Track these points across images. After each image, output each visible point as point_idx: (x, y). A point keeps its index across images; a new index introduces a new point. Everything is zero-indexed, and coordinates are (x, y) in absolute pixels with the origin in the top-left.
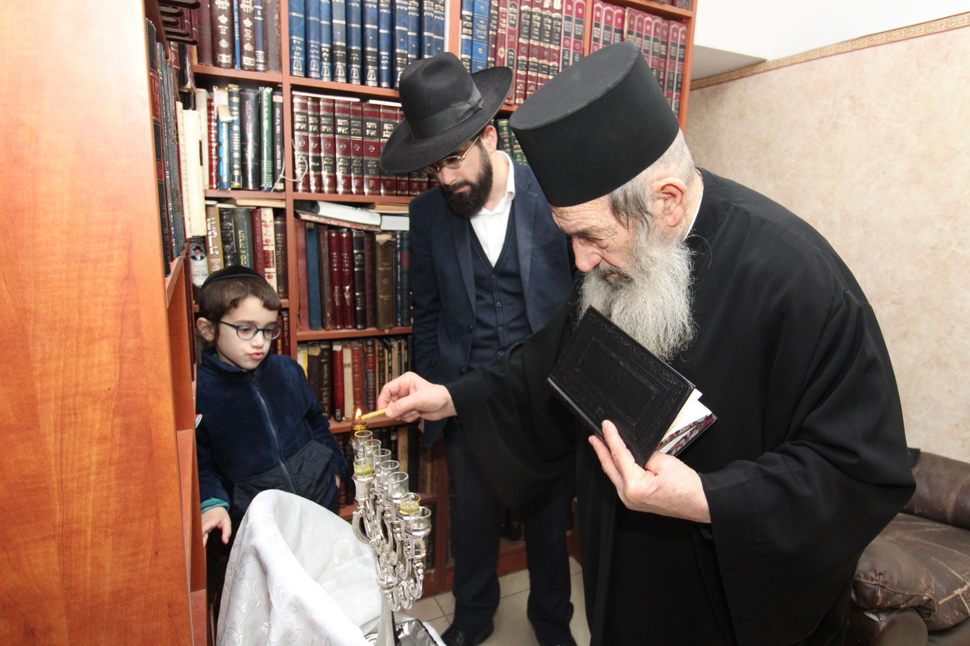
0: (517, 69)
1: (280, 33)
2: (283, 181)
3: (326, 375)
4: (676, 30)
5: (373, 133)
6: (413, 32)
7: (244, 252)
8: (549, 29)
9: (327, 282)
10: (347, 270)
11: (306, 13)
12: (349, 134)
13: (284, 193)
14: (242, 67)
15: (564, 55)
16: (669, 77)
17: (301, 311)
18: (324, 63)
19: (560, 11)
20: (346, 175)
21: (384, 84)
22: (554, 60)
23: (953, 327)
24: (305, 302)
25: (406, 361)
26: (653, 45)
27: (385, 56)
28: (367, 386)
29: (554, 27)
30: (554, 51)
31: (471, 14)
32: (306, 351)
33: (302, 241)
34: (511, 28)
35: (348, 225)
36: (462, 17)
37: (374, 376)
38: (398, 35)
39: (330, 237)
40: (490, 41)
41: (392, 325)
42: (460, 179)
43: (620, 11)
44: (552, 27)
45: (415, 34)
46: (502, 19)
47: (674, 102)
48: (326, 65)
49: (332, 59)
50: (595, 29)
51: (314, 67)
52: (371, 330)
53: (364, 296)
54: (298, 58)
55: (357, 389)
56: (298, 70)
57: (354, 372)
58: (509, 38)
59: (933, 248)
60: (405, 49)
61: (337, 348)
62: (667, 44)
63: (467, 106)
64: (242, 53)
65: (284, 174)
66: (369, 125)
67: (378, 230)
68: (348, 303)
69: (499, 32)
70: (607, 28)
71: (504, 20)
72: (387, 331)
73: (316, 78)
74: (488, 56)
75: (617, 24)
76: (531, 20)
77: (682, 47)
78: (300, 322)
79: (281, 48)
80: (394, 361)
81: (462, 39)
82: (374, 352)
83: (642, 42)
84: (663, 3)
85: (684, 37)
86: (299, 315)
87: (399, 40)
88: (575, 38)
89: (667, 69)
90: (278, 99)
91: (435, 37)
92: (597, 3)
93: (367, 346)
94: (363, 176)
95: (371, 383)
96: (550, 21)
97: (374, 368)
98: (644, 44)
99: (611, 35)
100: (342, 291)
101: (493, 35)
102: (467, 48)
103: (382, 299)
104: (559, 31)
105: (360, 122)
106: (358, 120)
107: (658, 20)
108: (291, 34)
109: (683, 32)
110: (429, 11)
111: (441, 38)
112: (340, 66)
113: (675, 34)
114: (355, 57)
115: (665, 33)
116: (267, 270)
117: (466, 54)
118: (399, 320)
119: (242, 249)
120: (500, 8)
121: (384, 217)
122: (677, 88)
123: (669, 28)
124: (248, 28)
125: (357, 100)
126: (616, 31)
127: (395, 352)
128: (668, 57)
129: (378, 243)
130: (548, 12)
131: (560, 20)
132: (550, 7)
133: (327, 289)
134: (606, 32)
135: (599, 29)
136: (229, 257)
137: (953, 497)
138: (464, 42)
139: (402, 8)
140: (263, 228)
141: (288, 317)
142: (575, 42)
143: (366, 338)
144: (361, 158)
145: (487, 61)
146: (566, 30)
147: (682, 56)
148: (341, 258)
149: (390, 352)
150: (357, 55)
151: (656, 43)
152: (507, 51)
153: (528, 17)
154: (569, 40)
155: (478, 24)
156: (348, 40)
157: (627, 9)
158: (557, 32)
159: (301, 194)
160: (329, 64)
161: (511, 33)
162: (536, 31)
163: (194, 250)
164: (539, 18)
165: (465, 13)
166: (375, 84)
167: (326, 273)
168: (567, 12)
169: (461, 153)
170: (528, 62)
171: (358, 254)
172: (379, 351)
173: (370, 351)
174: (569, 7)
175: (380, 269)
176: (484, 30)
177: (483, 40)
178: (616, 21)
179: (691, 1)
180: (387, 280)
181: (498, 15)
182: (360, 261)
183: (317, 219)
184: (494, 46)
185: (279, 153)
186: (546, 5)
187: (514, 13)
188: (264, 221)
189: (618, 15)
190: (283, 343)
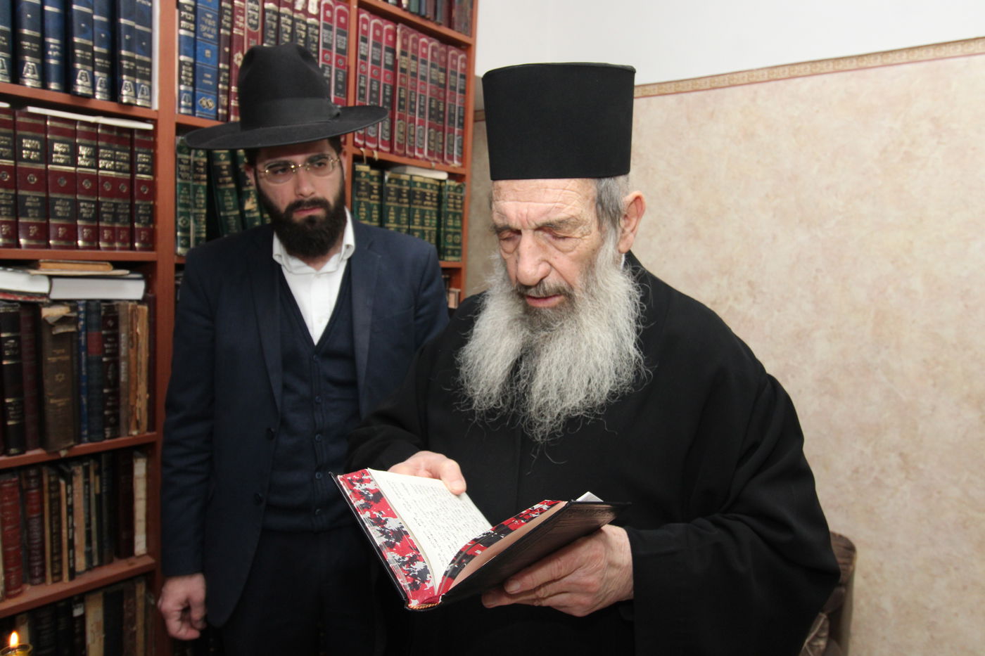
4: (454, 57)
5: (34, 156)
6: (100, 14)
8: (303, 36)
16: (450, 111)
19: (317, 17)
21: (54, 86)
25: (98, 491)
26: (431, 71)
27: (54, 44)
28: (29, 539)
29: (310, 36)
31: (192, 3)
34: (252, 29)
36: (179, 5)
37: (42, 524)
38: (76, 18)
40: (222, 43)
41: (72, 443)
43: (390, 26)
44: (307, 35)
45: (104, 19)
46: (238, 16)
47: (456, 138)
50: (361, 44)
52: (35, 453)
53: (21, 403)
55: (10, 549)
58: (248, 41)
60: (88, 39)
62: (445, 71)
66: (27, 144)
67: (44, 300)
69: (234, 32)
70: (375, 45)
71: (241, 18)
72: (63, 453)
74: (219, 62)
75: (388, 41)
76: (278, 21)
77: (463, 77)
80: (76, 496)
81: (180, 35)
82: (40, 486)
83: (417, 65)
84: (440, 24)
85: (463, 66)
87: (78, 24)
88: (337, 52)
89: (448, 102)
91: (138, 27)
92: (362, 13)
93: (28, 478)
94: (17, 219)
95: (37, 534)
96: (304, 27)
97: (42, 508)
98: (420, 69)
99: (381, 54)
101: (225, 35)
102: (187, 48)
103: (55, 404)
104: (316, 41)
105: (9, 139)
106: (7, 135)
107: (435, 43)
109: (463, 60)
111: (147, 30)
113: (454, 62)
115: (443, 58)
117: (186, 54)
118: (85, 433)
120: (235, 2)
121: (55, 281)
122: (460, 124)
123: (447, 54)
125: (6, 106)
126: (387, 50)
127: (79, 483)
128: (448, 86)
129: (45, 320)
130: (301, 16)
131: (318, 28)
132: (303, 9)
134: (375, 49)
135: (367, 45)
138: (182, 39)
142: (337, 58)
143: (27, 467)
144: (13, 192)
145: (219, 68)
146: (326, 41)
147: (462, 88)
149: (69, 482)
150: (3, 38)
151: (434, 70)
153: (275, 18)
154: (331, 54)
155: (203, 18)
157: (399, 26)
158: (313, 42)
161: (251, 35)
162: (285, 38)
164: (289, 22)
166: (38, 84)
168: (326, 18)
171: (9, 338)
172: (50, 484)
173: (33, 485)
174: (328, 13)
175: (49, 359)
176: (212, 27)
177: (211, 39)
178: (387, 37)
179: (470, 27)
180: (63, 375)
181: (232, 10)
182: (14, 349)
184: (227, 50)
186: (298, 7)
187: (254, 11)
189: (388, 31)
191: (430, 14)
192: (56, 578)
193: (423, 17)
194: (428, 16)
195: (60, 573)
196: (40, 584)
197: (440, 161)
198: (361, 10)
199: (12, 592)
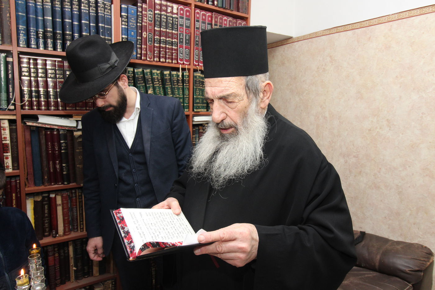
0: (154, 43)
1: (10, 24)
2: (14, 105)
3: (46, 211)
4: (240, 24)
6: (93, 23)
8: (171, 22)
9: (44, 159)
10: (57, 152)
11: (27, 13)
12: (55, 77)
13: (15, 111)
15: (180, 36)
17: (29, 176)
18: (41, 40)
19: (177, 14)
20: (54, 100)
22: (175, 39)
23: (380, 169)
24: (31, 171)
27: (77, 36)
29: (174, 22)
30: (175, 34)
31: (126, 15)
32: (33, 198)
33: (28, 137)
34: (150, 22)
35: (56, 127)
36: (121, 16)
37: (77, 210)
38: (83, 26)
39: (46, 134)
40: (138, 29)
42: (107, 104)
43: (210, 14)
45: (94, 25)
46: (144, 18)
48: (41, 41)
49: (45, 38)
50: (196, 23)
51: (33, 42)
52: (73, 185)
53: (68, 166)
54: (22, 37)
56: (22, 43)
57: (63, 209)
58: (149, 27)
59: (370, 130)
60: (88, 33)
61: (53, 196)
63: (108, 66)
65: (15, 101)
67: (75, 129)
68: (58, 170)
69: (143, 24)
70: (203, 23)
71: (146, 18)
73: (34, 48)
74: (137, 36)
76: (161, 18)
78: (28, 182)
79: (11, 32)
81: (122, 28)
82: (76, 196)
84: (232, 10)
86: (27, 179)
87: (84, 28)
88: (185, 27)
90: (10, 59)
91: (106, 26)
93: (72, 193)
95: (75, 214)
96: (171, 19)
97: (77, 204)
99: (206, 26)
100: (54, 164)
101: (140, 26)
102: (125, 32)
103: (79, 167)
106: (61, 70)
107: (230, 19)
108: (17, 24)
110: (101, 13)
111: (110, 27)
112: (50, 41)
114: (59, 36)
116: (5, 154)
117: (124, 35)
120: (143, 12)
123: (237, 22)
125: (60, 59)
126: (208, 24)
129: (75, 136)
130: (170, 14)
131: (177, 18)
132: (171, 11)
133: (45, 163)
135: (199, 23)
137: (378, 257)
139: (85, 11)
140: (2, 131)
141: (20, 180)
142: (186, 30)
143: (71, 189)
145: (137, 39)
146: (181, 23)
148: (53, 146)
152: (148, 34)
153: (159, 16)
154: (183, 28)
155: (130, 20)
156: (54, 27)
157: (214, 13)
158: (176, 24)
159: (27, 111)
160: (43, 40)
161: (150, 24)
162: (164, 24)
164: (165, 17)
165: (123, 14)
167: (44, 154)
168: (181, 14)
169: (105, 91)
170: (160, 39)
171: (63, 143)
172: (79, 196)
173: (74, 196)
174: (182, 12)
175: (77, 150)
176: (134, 23)
177: (134, 28)
178: (208, 19)
179: (247, 9)
180: (82, 156)
181: (142, 16)
182: (65, 146)
183: (37, 125)
184: (140, 31)
185: (11, 89)
186: (169, 11)
187: (151, 15)
188: (2, 127)
189: (209, 16)
190: (16, 196)
191: (228, 7)
192: (82, 230)
193: (224, 8)
194: (226, 8)
195: (83, 228)
196: (76, 232)
198: (196, 9)
199: (67, 233)
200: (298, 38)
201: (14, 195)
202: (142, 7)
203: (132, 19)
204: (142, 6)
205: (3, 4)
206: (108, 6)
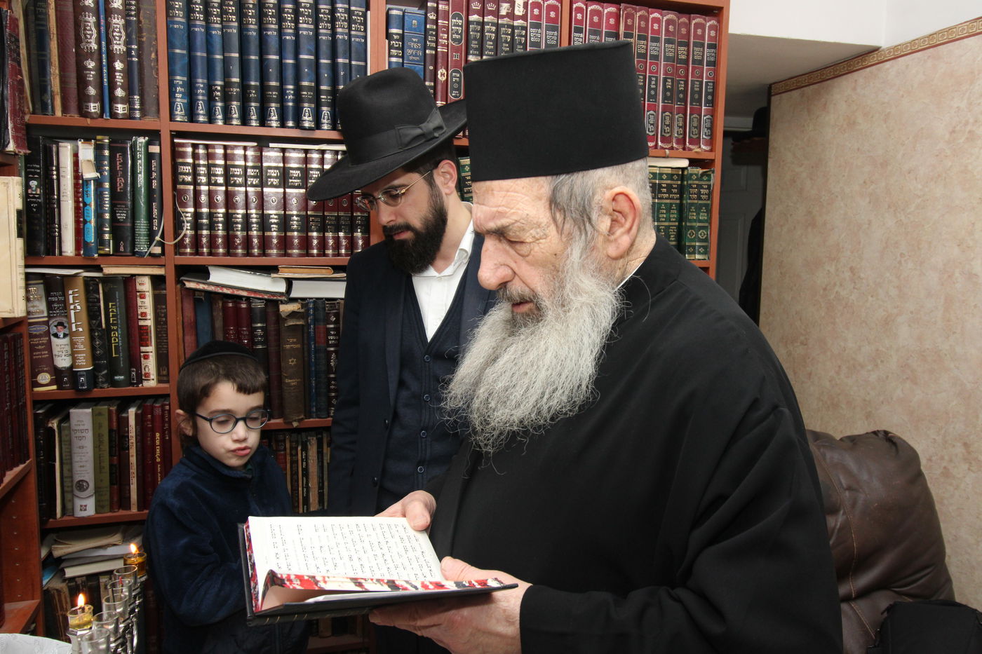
1: (157, 74)
2: (162, 245)
4: (700, 26)
5: (276, 182)
7: (115, 328)
8: (509, 40)
11: (191, 48)
12: (245, 184)
13: (163, 257)
14: (113, 115)
16: (693, 88)
19: (524, 17)
20: (244, 234)
21: (290, 124)
26: (665, 48)
27: (290, 89)
29: (517, 38)
31: (400, 31)
33: (189, 313)
34: (456, 44)
35: (245, 294)
38: (303, 66)
39: (225, 308)
40: (428, 64)
41: (302, 416)
42: (400, 221)
43: (612, 9)
44: (512, 38)
45: (328, 61)
46: (442, 35)
47: (703, 119)
48: (218, 105)
49: (226, 98)
50: (574, 35)
51: (201, 111)
54: (180, 101)
56: (180, 114)
58: (452, 56)
60: (312, 81)
62: (687, 45)
64: (113, 100)
65: (162, 236)
66: (271, 173)
67: (283, 298)
69: (439, 50)
70: (594, 32)
71: (445, 36)
72: (295, 424)
73: (204, 122)
75: (608, 25)
76: (482, 31)
77: (713, 46)
79: (159, 90)
80: (311, 461)
81: (389, 63)
82: (284, 450)
85: (713, 33)
87: (303, 70)
89: (691, 78)
90: (155, 149)
91: (354, 63)
92: (576, 2)
94: (265, 234)
96: (509, 31)
98: (651, 48)
101: (431, 55)
103: (289, 383)
104: (523, 42)
105: (258, 171)
106: (257, 168)
107: (671, 16)
108: (171, 74)
109: (711, 28)
110: (343, 34)
112: (235, 105)
114: (253, 94)
115: (684, 31)
116: (143, 349)
118: (314, 410)
119: (113, 325)
120: (439, 21)
121: (294, 282)
122: (707, 102)
123: (689, 24)
124: (120, 71)
125: (255, 144)
126: (608, 34)
127: (313, 451)
128: (691, 61)
129: (282, 315)
130: (507, 20)
131: (525, 28)
132: (507, 13)
134: (594, 37)
135: (582, 35)
136: (96, 334)
139: (306, 32)
140: (139, 300)
141: (169, 405)
143: (274, 432)
144: (261, 212)
146: (534, 39)
147: (712, 59)
148: (238, 334)
149: (305, 449)
150: (255, 91)
151: (669, 46)
152: (450, 72)
153: (479, 28)
155: (409, 43)
156: (244, 75)
157: (624, 6)
158: (520, 44)
159: (188, 258)
160: (222, 104)
161: (456, 50)
162: (490, 45)
163: (56, 326)
164: (494, 29)
165: (393, 31)
166: (279, 125)
168: (533, 17)
171: (259, 328)
172: (291, 448)
173: (280, 448)
174: (536, 11)
175: (285, 346)
176: (418, 49)
177: (418, 61)
178: (608, 22)
180: (295, 360)
181: (436, 30)
182: (262, 336)
183: (206, 287)
184: (431, 68)
185: (155, 212)
186: (503, 12)
187: (458, 26)
188: (139, 292)
189: (610, 15)
190: (162, 437)
197: (680, 147)
200: (895, 48)
201: (158, 435)
202: (436, 10)
203: (413, 42)
204: (437, 7)
205: (144, 34)
206: (358, 15)
